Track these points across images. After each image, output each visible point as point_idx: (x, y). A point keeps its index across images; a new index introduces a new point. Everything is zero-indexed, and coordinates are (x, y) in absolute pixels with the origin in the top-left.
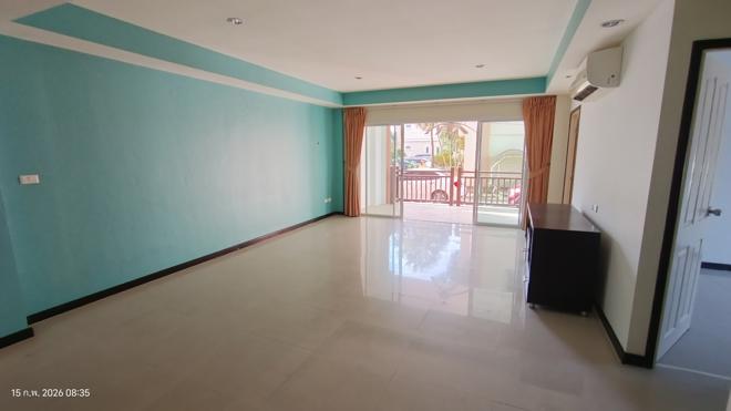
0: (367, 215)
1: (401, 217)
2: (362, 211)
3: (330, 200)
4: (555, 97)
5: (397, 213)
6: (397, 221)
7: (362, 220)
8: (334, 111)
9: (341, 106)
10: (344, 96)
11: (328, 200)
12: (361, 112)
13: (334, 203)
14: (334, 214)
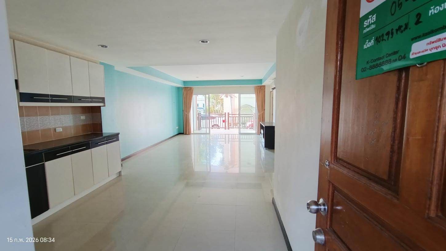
0: (194, 134)
1: (209, 134)
2: (192, 132)
3: (178, 127)
4: (265, 86)
5: (208, 132)
6: (208, 136)
7: (192, 136)
8: (178, 88)
9: (183, 86)
10: (185, 82)
11: (177, 128)
12: (191, 89)
13: (179, 129)
14: (179, 134)
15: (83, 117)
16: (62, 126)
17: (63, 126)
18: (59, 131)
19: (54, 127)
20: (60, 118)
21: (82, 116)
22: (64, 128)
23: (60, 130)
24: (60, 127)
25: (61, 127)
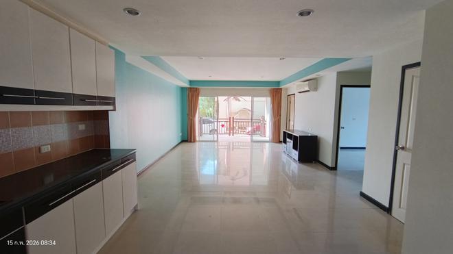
0: (199, 141)
1: (217, 141)
2: (197, 139)
4: (282, 89)
5: (216, 139)
6: (216, 144)
7: (197, 144)
8: (183, 89)
9: (189, 87)
10: (191, 82)
11: (181, 134)
12: (197, 90)
13: (182, 136)
14: (183, 141)
15: (82, 127)
16: (50, 142)
17: (53, 142)
18: (46, 151)
19: (37, 145)
20: (48, 130)
21: (81, 124)
22: (55, 146)
23: (46, 149)
24: (48, 145)
25: (50, 144)
